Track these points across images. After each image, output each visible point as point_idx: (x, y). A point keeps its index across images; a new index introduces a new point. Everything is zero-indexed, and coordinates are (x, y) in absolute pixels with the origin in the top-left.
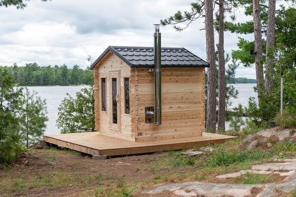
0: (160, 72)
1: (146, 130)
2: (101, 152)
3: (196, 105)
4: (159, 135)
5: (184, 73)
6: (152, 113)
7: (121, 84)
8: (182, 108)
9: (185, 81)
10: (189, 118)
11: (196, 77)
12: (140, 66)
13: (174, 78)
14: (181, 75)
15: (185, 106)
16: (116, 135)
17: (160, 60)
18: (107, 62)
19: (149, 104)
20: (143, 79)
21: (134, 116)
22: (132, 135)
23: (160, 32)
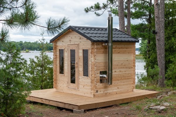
0: (112, 46)
1: (100, 88)
2: (80, 107)
3: (130, 69)
4: (108, 91)
5: (123, 46)
6: (105, 76)
7: (80, 54)
8: (122, 72)
9: (124, 53)
10: (126, 79)
11: (130, 49)
12: (98, 41)
13: (117, 50)
14: (122, 48)
15: (124, 70)
16: (74, 92)
17: (112, 37)
18: (66, 38)
19: (102, 69)
20: (99, 51)
21: (93, 78)
22: (91, 93)
23: (112, 16)
